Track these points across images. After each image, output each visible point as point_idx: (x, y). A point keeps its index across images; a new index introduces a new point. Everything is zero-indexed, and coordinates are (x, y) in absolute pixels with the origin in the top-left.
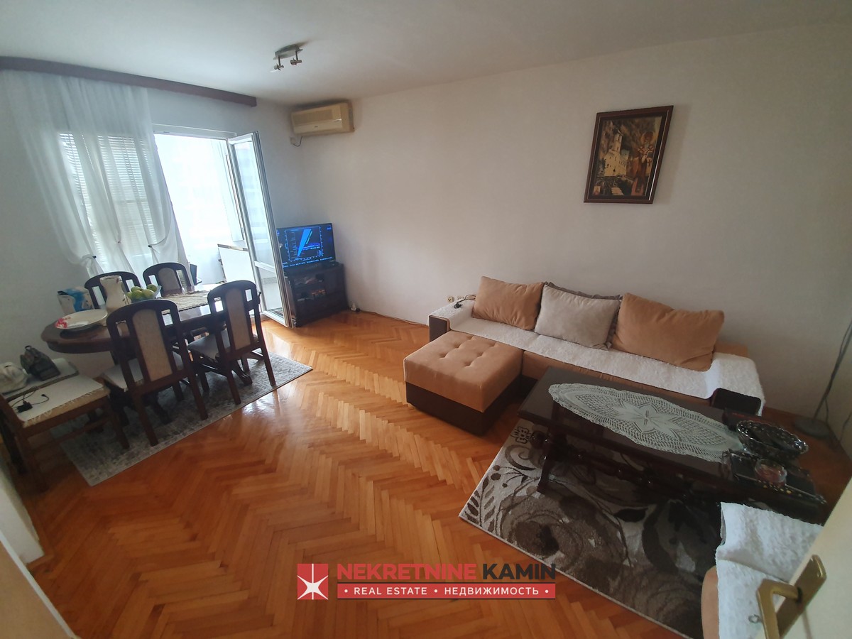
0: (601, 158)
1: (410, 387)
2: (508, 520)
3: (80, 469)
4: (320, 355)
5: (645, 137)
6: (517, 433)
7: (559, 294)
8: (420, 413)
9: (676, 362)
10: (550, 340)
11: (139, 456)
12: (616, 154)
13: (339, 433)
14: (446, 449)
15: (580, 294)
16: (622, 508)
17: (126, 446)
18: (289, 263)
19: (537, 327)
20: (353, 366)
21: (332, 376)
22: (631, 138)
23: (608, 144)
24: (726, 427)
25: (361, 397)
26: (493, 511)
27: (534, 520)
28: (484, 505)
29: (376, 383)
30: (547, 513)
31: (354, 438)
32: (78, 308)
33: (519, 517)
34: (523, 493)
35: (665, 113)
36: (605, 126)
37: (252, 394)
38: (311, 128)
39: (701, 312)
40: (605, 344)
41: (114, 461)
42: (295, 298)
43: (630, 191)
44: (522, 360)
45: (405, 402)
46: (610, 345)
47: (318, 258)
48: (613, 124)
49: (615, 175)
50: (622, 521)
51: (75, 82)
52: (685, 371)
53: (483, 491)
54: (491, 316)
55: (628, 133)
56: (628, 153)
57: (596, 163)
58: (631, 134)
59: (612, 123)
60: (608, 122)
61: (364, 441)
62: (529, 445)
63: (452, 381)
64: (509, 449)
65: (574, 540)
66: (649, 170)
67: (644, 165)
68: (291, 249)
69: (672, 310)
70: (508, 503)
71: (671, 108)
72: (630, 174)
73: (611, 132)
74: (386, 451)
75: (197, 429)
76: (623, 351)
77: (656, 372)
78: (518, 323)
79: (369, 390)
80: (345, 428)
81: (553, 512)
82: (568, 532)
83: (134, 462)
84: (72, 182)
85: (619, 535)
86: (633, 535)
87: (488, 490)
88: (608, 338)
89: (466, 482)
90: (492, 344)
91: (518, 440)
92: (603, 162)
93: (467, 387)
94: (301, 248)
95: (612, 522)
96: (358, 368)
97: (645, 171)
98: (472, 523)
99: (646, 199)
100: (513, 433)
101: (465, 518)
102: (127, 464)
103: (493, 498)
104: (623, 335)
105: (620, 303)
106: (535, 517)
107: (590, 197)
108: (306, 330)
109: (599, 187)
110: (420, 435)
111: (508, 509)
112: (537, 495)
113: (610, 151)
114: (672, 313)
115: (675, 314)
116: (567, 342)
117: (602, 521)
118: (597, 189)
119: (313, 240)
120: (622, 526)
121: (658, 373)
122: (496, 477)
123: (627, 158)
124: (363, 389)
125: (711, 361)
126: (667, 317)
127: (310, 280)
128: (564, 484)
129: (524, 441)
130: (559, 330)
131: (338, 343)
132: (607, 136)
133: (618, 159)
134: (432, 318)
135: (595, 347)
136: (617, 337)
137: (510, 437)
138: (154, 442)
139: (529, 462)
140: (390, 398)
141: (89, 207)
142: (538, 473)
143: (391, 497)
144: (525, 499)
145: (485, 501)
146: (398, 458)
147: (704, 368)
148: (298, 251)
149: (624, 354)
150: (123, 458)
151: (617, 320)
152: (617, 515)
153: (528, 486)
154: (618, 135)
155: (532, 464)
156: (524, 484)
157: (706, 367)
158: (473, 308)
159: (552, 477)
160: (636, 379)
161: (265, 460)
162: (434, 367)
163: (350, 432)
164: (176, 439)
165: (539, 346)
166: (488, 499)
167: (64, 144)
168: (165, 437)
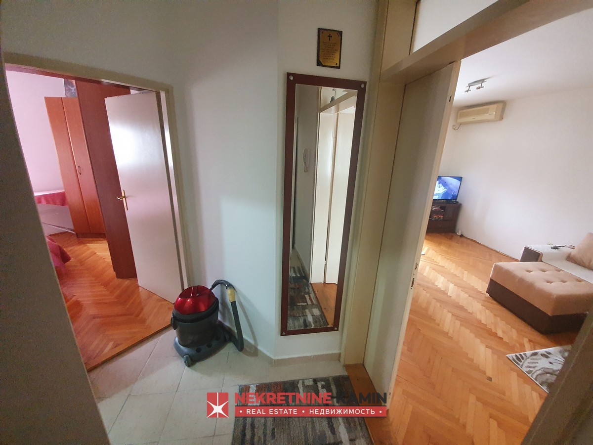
2: (545, 377)
4: (431, 250)
13: (435, 287)
14: (509, 326)
20: (451, 262)
21: (436, 262)
25: (453, 278)
26: (534, 367)
29: (465, 276)
31: (444, 293)
38: (470, 119)
45: (485, 292)
53: (531, 356)
54: (587, 263)
61: (450, 297)
63: (530, 286)
74: (463, 306)
79: (459, 277)
80: (439, 286)
87: (535, 358)
89: (518, 346)
90: (579, 280)
96: (454, 264)
98: (515, 363)
101: (511, 358)
110: (491, 311)
122: (545, 356)
124: (456, 276)
134: (527, 249)
140: (474, 286)
146: (471, 313)
158: (570, 254)
162: (518, 273)
163: (442, 289)
166: (533, 361)
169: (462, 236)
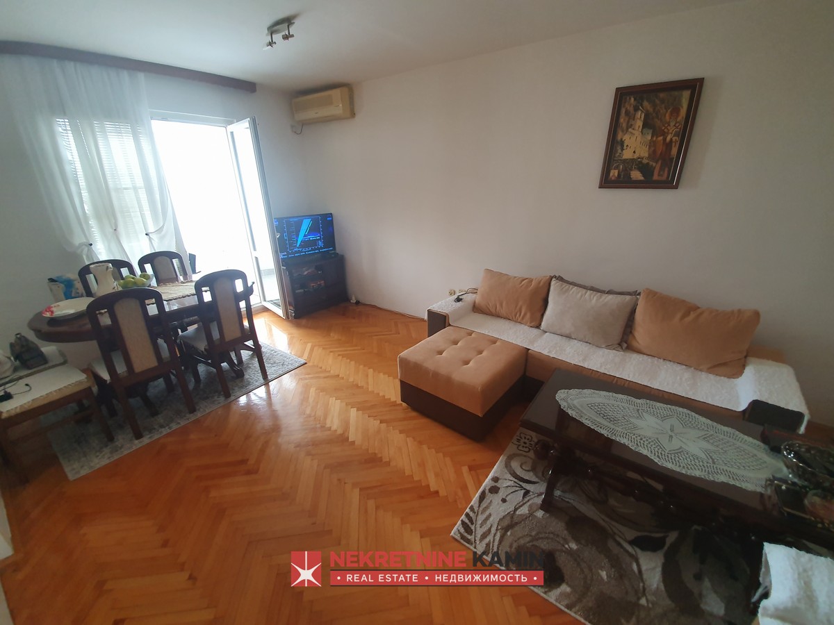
0: (619, 138)
1: (404, 385)
2: (506, 543)
3: (63, 462)
4: (316, 348)
5: (671, 114)
6: (518, 441)
7: (568, 289)
8: (414, 414)
9: (701, 367)
10: (558, 338)
11: (123, 450)
12: (637, 133)
13: (328, 433)
14: (441, 455)
15: (593, 289)
16: (639, 534)
17: (111, 439)
18: (288, 254)
19: (543, 324)
20: (348, 360)
21: (325, 371)
22: (654, 115)
23: (628, 122)
24: (767, 447)
25: (354, 394)
26: (489, 530)
27: (535, 543)
28: (479, 522)
29: (370, 380)
30: (551, 536)
31: (343, 439)
32: (68, 296)
33: (519, 539)
34: (524, 510)
35: (694, 87)
36: (625, 102)
37: (242, 387)
38: (311, 114)
39: (733, 312)
40: (620, 344)
41: (98, 454)
42: (293, 290)
43: (652, 175)
44: (527, 360)
45: (399, 401)
46: (625, 345)
47: (319, 249)
48: (635, 100)
49: (635, 157)
50: (638, 550)
51: (70, 66)
52: (712, 376)
53: (479, 506)
54: (493, 311)
55: (651, 110)
56: (650, 132)
57: (613, 143)
58: (654, 109)
59: (632, 99)
60: (628, 98)
61: (353, 443)
62: (531, 454)
63: (448, 381)
64: (510, 458)
65: (582, 570)
66: (674, 151)
67: (668, 146)
68: (290, 239)
69: (699, 308)
70: (506, 522)
71: (701, 81)
72: (653, 156)
73: (631, 109)
74: (375, 454)
75: (183, 423)
76: (639, 352)
77: (678, 378)
78: (523, 318)
79: (362, 387)
80: (334, 428)
81: (558, 536)
82: (575, 560)
83: (116, 457)
84: (68, 168)
85: (635, 567)
86: (651, 568)
87: (484, 506)
88: (623, 338)
89: (460, 493)
90: (494, 341)
91: (521, 448)
92: (622, 143)
93: (464, 388)
94: (301, 238)
95: (627, 552)
96: (353, 363)
97: (670, 153)
98: (465, 543)
99: (670, 183)
100: (514, 440)
101: (458, 537)
102: (109, 458)
103: (490, 515)
104: (641, 335)
105: (637, 299)
106: (537, 540)
107: (606, 182)
108: (304, 321)
109: (616, 172)
110: (413, 438)
111: (506, 529)
112: (540, 514)
113: (630, 130)
114: (699, 311)
115: (701, 314)
116: (576, 341)
117: (615, 550)
118: (614, 173)
119: (312, 230)
120: (639, 556)
121: (681, 379)
122: (494, 490)
123: (649, 137)
124: (357, 386)
125: (744, 367)
126: (692, 315)
127: (309, 271)
128: (572, 501)
129: (527, 450)
130: (568, 328)
131: (334, 336)
132: (627, 113)
133: (639, 139)
134: (429, 312)
135: (608, 347)
136: (634, 337)
137: (511, 444)
138: (139, 436)
139: (531, 474)
140: (384, 396)
141: (85, 194)
142: (542, 487)
143: (377, 508)
144: (526, 518)
145: (481, 518)
146: (388, 464)
147: (734, 375)
148: (297, 240)
149: (641, 356)
150: (106, 450)
151: (634, 318)
152: (633, 543)
153: (530, 502)
154: (640, 112)
155: (534, 477)
156: (526, 500)
157: (738, 372)
158: (475, 302)
159: (557, 493)
160: (655, 385)
161: (248, 460)
162: (430, 365)
163: (340, 432)
164: (161, 432)
165: (545, 345)
166: (484, 516)
167: (60, 129)
168: (151, 430)
169: (358, 303)
